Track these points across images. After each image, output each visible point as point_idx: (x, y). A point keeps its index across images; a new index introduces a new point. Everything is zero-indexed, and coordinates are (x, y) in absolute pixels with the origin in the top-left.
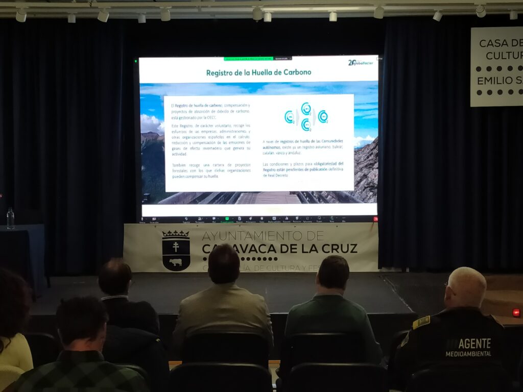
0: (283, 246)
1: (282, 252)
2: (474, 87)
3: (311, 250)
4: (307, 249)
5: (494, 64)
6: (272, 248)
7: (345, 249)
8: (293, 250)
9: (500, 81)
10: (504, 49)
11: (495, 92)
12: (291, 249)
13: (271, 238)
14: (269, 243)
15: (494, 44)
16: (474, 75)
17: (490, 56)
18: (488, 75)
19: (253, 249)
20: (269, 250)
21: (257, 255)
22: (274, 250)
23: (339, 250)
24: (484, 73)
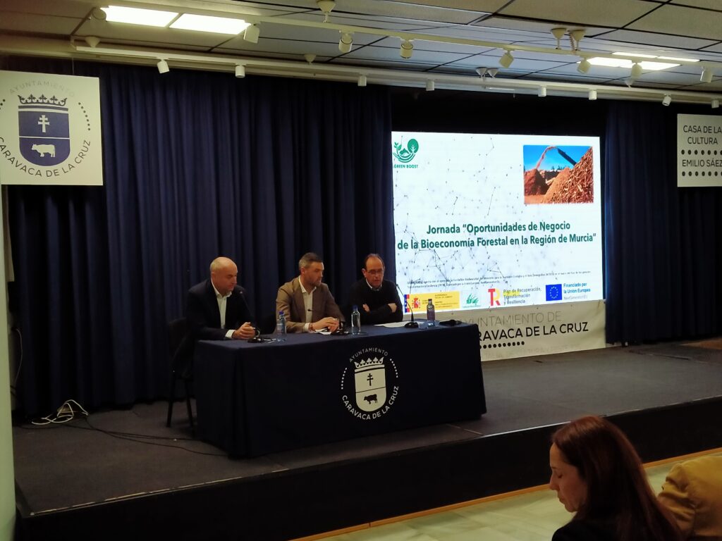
0: (529, 330)
1: (527, 336)
2: (680, 169)
3: (551, 332)
4: (547, 331)
6: (519, 333)
7: (578, 328)
8: (536, 333)
9: (697, 164)
10: (699, 135)
12: (535, 331)
13: (518, 321)
14: (516, 328)
15: (693, 130)
16: (680, 157)
17: (690, 140)
19: (503, 335)
20: (517, 335)
21: (507, 341)
22: (521, 334)
23: (574, 329)
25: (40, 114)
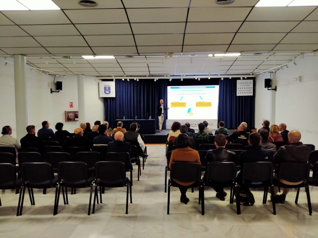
2: (237, 92)
5: (242, 87)
6: (196, 124)
9: (243, 91)
11: (242, 93)
15: (242, 83)
16: (237, 89)
18: (240, 89)
21: (192, 126)
24: (239, 89)
25: (106, 87)
